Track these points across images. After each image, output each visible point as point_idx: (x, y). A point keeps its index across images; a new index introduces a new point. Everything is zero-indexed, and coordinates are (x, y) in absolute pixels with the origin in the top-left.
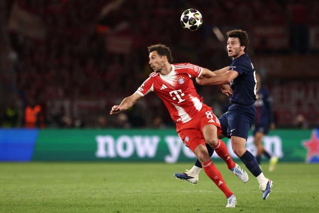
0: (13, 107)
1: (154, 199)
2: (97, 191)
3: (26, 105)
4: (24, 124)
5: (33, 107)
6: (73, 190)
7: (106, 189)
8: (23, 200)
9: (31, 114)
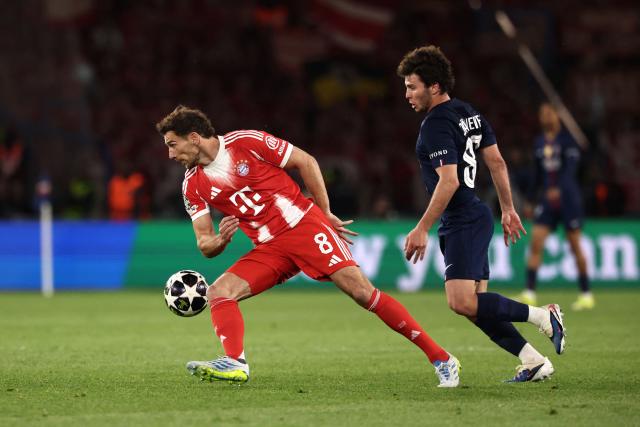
0: (85, 178)
1: (375, 365)
2: (258, 349)
3: (111, 172)
4: (107, 211)
5: (126, 176)
6: (208, 346)
7: (276, 344)
8: (106, 367)
9: (122, 192)
